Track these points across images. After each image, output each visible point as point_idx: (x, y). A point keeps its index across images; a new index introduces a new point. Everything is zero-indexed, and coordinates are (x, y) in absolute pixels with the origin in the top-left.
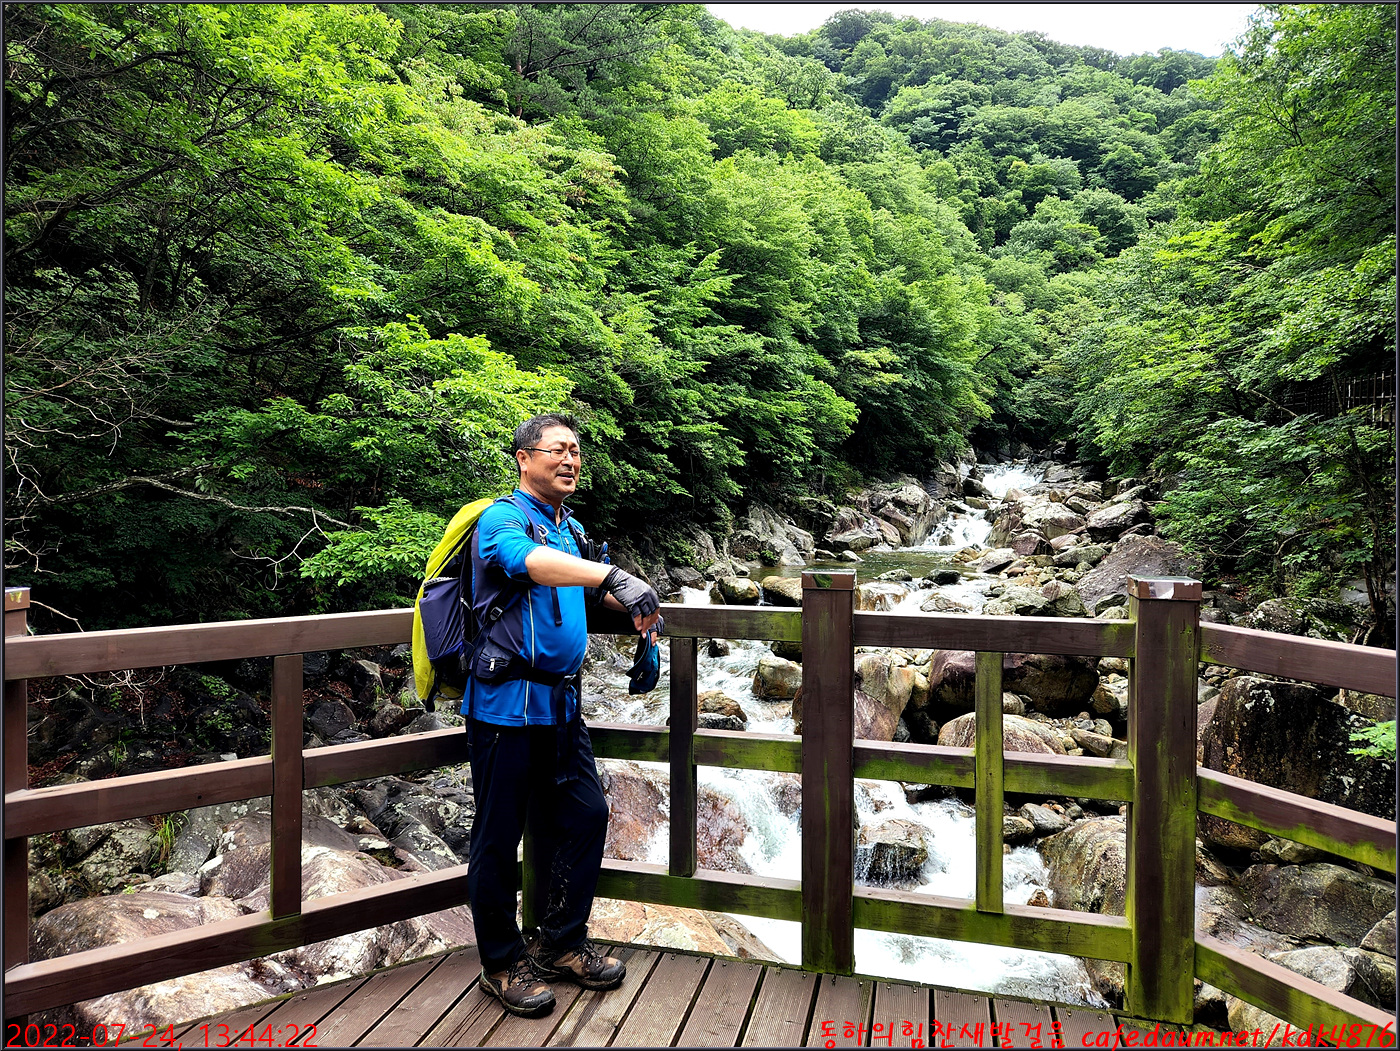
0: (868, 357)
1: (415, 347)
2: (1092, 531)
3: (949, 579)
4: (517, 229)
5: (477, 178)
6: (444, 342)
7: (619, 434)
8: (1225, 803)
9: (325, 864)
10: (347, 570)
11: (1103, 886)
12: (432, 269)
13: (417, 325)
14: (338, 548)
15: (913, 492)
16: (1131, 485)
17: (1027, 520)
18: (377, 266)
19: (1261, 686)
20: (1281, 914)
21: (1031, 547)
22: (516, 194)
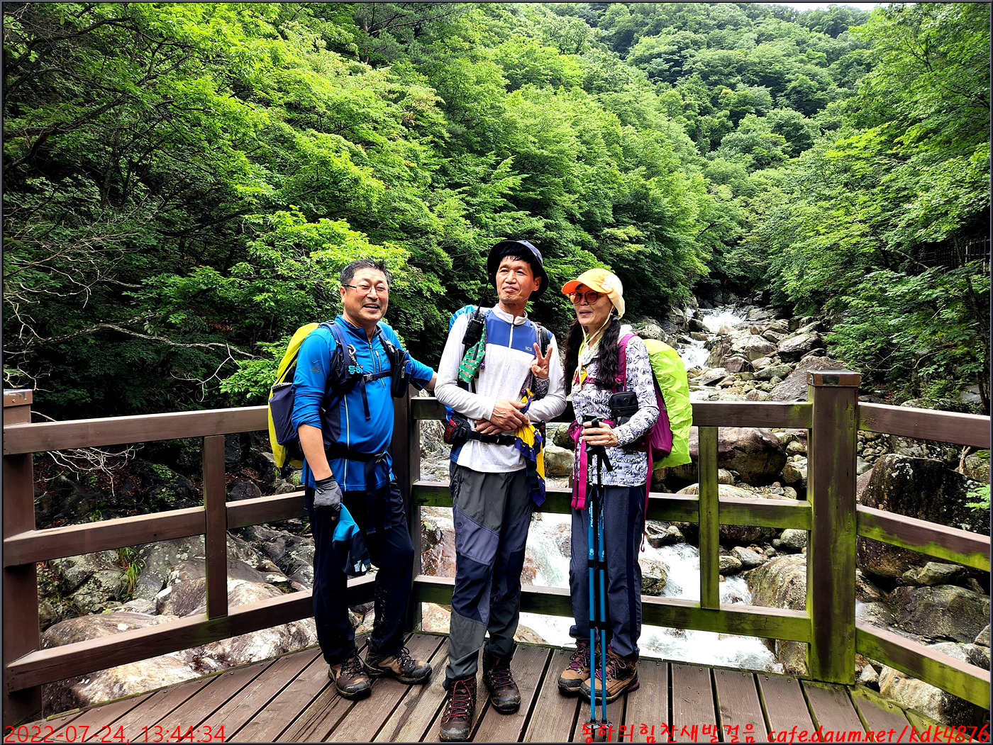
0: (620, 233)
1: (297, 228)
2: (782, 354)
4: (368, 144)
5: (338, 108)
6: (316, 225)
7: (442, 290)
8: (877, 529)
9: (243, 591)
10: (253, 387)
11: (791, 604)
12: (307, 172)
13: (298, 213)
14: (246, 372)
15: (652, 328)
16: (810, 321)
17: (735, 348)
18: (267, 172)
19: (903, 461)
20: (918, 621)
21: (738, 367)
22: (366, 118)
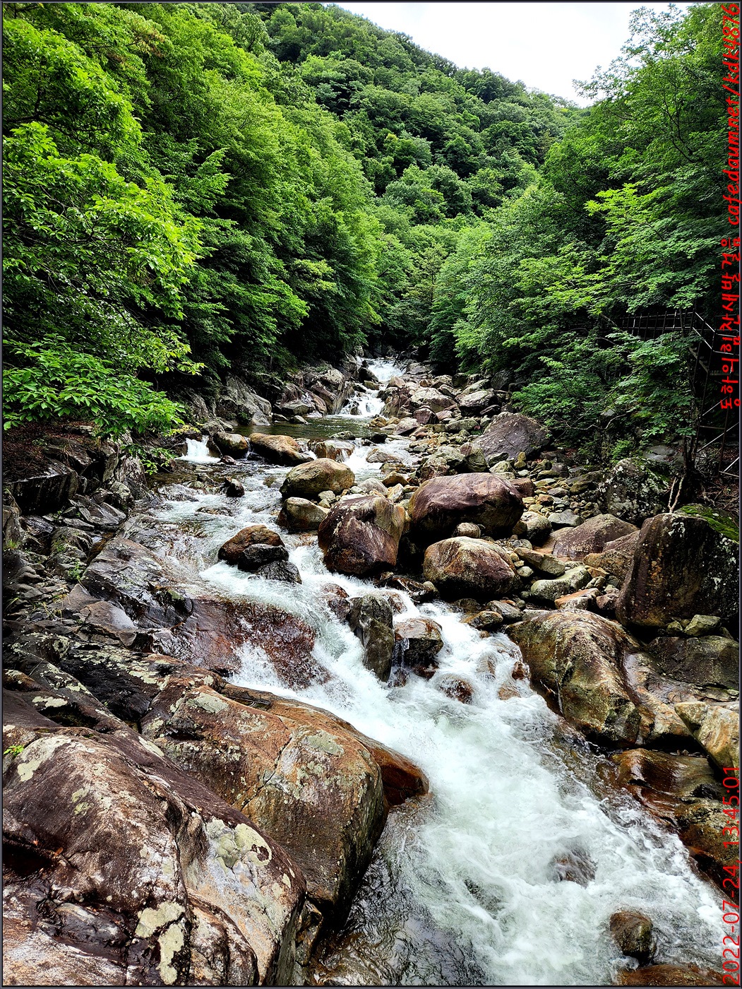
0: (312, 266)
2: (463, 408)
3: (380, 439)
11: (574, 659)
15: (335, 375)
16: (477, 379)
17: (414, 399)
19: (679, 520)
20: (688, 670)
21: (426, 419)
